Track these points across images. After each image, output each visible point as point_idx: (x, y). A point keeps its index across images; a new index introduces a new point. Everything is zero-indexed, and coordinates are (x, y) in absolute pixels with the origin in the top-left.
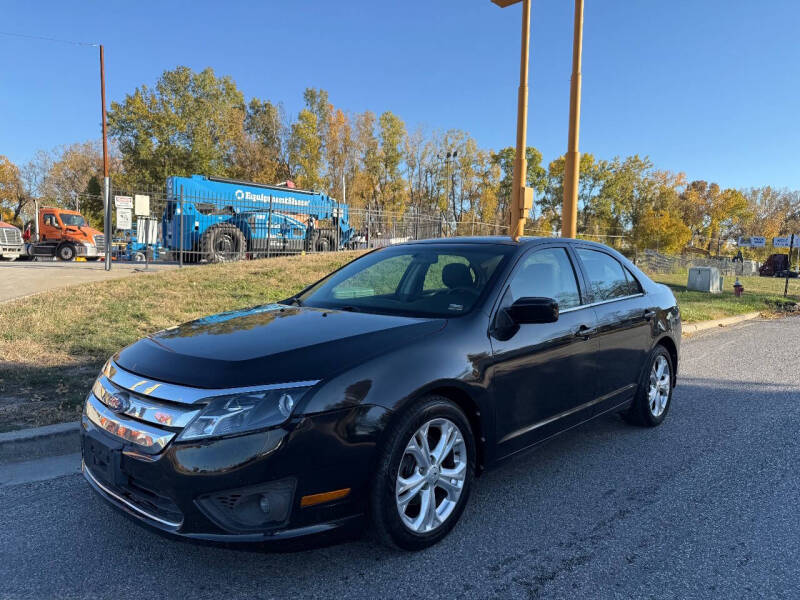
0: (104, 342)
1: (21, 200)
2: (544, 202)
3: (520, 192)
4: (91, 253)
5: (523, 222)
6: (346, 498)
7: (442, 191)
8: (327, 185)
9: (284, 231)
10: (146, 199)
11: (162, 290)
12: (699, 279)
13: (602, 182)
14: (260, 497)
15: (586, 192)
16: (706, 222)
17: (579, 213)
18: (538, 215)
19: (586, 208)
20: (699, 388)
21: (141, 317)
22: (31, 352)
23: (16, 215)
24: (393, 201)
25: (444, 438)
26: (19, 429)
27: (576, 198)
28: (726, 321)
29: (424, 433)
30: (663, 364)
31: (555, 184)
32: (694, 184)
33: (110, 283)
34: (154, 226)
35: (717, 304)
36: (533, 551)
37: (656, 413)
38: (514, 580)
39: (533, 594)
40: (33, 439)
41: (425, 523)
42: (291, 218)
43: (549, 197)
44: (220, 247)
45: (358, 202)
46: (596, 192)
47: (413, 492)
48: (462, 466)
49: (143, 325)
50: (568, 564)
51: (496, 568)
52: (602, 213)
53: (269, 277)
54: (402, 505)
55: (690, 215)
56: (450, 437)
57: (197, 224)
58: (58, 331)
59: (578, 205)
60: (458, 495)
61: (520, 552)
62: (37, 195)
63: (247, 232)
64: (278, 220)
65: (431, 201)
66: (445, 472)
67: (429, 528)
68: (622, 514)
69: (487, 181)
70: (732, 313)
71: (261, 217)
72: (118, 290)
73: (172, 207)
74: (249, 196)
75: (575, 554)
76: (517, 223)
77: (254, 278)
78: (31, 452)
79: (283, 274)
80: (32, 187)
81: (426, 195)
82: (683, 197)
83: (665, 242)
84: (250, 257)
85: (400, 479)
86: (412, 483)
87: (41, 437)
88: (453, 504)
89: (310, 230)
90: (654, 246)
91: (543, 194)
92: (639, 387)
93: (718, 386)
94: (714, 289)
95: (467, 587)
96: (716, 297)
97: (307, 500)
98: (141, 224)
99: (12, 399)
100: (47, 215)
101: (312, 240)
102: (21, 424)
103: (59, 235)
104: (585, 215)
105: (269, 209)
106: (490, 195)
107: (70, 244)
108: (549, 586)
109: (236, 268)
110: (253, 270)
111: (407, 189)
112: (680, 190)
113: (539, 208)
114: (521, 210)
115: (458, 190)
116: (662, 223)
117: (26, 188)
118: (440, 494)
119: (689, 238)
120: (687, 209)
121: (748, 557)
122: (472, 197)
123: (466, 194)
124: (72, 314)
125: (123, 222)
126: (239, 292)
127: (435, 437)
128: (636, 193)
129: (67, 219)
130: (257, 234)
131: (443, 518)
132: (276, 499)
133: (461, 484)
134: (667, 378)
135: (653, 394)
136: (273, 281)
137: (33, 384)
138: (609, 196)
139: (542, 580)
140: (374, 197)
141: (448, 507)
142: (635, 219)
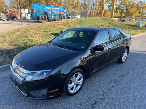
0: (19, 43)
1: (6, 7)
2: (108, 6)
3: (103, 5)
4: (19, 19)
5: (103, 12)
6: (58, 90)
7: (88, 4)
8: (64, 3)
9: (55, 15)
10: (27, 10)
11: (31, 30)
12: (138, 24)
13: (121, 1)
14: (41, 91)
15: (117, 4)
16: (141, 10)
17: (115, 8)
18: (107, 9)
19: (117, 7)
20: (133, 53)
21: (26, 37)
22: (6, 46)
23: (6, 10)
24: (78, 6)
25: (78, 76)
26: (3, 65)
27: (115, 5)
28: (142, 34)
29: (74, 76)
30: (126, 51)
31: (111, 2)
32: (140, 2)
33: (21, 28)
34: (29, 15)
35: (140, 30)
36: (95, 96)
37: (123, 61)
38: (90, 103)
39: (93, 107)
40: (5, 67)
41: (74, 91)
42: (56, 13)
43: (109, 5)
44: (42, 19)
45: (70, 6)
46: (119, 4)
47: (72, 87)
48: (82, 80)
49: (27, 39)
50: (101, 99)
51: (87, 101)
52: (120, 8)
53: (51, 27)
54: (69, 89)
55: (138, 8)
56: (80, 75)
57: (38, 14)
58: (11, 41)
59: (115, 7)
60: (81, 85)
61: (92, 96)
62: (9, 6)
63: (47, 16)
64: (53, 13)
65: (85, 6)
66: (79, 81)
67: (75, 91)
68: (113, 87)
69: (97, 1)
70: (143, 32)
72: (23, 30)
73: (32, 11)
74: (48, 8)
75: (102, 97)
76: (102, 12)
77: (48, 27)
78: (5, 70)
79: (54, 26)
81: (84, 5)
82: (137, 5)
83: (132, 14)
84: (49, 21)
85: (69, 85)
86: (70, 86)
87: (7, 67)
88: (80, 86)
89: (60, 15)
90: (130, 15)
91: (108, 4)
92: (120, 57)
93: (137, 52)
94: (140, 26)
95: (81, 105)
96: (140, 28)
98: (27, 15)
99: (2, 57)
100: (10, 11)
102: (3, 63)
103: (13, 15)
104: (117, 9)
105: (51, 11)
106: (98, 4)
107: (15, 17)
108: (96, 105)
109: (45, 24)
110: (48, 25)
111: (80, 3)
112: (137, 3)
114: (103, 9)
115: (91, 3)
116: (132, 10)
117: (6, 4)
118: (77, 85)
119: (137, 14)
120: (138, 7)
121: (136, 99)
122: (94, 5)
123: (93, 4)
124: (14, 36)
125: (23, 15)
126: (45, 30)
127: (76, 76)
128: (127, 4)
129: (14, 12)
130: (50, 16)
131: (78, 89)
132: (44, 92)
133: (82, 83)
134: (127, 54)
135: (123, 57)
136: (52, 28)
137: (6, 53)
138: (122, 5)
139: (95, 104)
140: (74, 5)
141: (79, 87)
142: (127, 10)
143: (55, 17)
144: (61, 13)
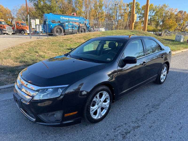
0: (27, 59)
1: (12, 19)
2: (140, 17)
3: (133, 15)
4: (28, 32)
5: (134, 23)
6: (77, 113)
7: (114, 14)
8: (85, 13)
9: (72, 27)
10: (38, 20)
11: (42, 45)
12: (178, 38)
13: (155, 11)
14: (54, 114)
15: (151, 14)
16: (182, 22)
17: (148, 20)
18: (138, 20)
19: (151, 18)
20: (174, 72)
21: (37, 52)
22: (10, 63)
23: (11, 22)
24: (101, 17)
25: (104, 96)
26: (6, 84)
27: (148, 15)
28: (184, 50)
29: (98, 95)
30: (165, 68)
31: (143, 12)
32: (180, 12)
33: (31, 42)
34: (41, 26)
35: (182, 45)
36: (126, 124)
37: (162, 81)
38: (120, 133)
39: (124, 137)
40: (8, 88)
42: (75, 24)
43: (141, 15)
44: (57, 32)
45: (92, 18)
46: (153, 14)
47: (95, 110)
48: (108, 101)
49: (37, 54)
50: (134, 128)
51: (115, 129)
52: (155, 20)
53: (68, 41)
54: (92, 113)
55: (177, 20)
56: (105, 95)
57: (51, 26)
58: (17, 56)
59: (148, 18)
60: (107, 109)
61: (122, 124)
62: (15, 17)
63: (64, 28)
64: (71, 24)
65: (111, 17)
66: (104, 104)
67: (99, 117)
68: (150, 112)
69: (125, 11)
70: (186, 48)
71: (67, 24)
72: (32, 44)
73: (45, 22)
74: (64, 18)
75: (136, 125)
76: (132, 24)
77: (64, 41)
78: (8, 91)
79: (72, 40)
80: (14, 15)
81: (110, 16)
82: (176, 15)
83: (171, 27)
84: (65, 34)
85: (91, 107)
86: (93, 108)
87: (10, 87)
88: (106, 111)
89: (79, 27)
90: (167, 28)
91: (140, 15)
92: (158, 75)
93: (179, 71)
94: (182, 41)
95: (107, 135)
96: (182, 43)
97: (66, 115)
98: (38, 26)
99: (5, 75)
100: (17, 23)
101: (80, 30)
102: (6, 83)
103: (21, 28)
104: (150, 20)
105: (68, 22)
106: (126, 15)
107: (23, 30)
108: (128, 135)
109: (61, 38)
110: (64, 39)
111: (105, 14)
112: (176, 13)
113: (138, 18)
114: (133, 20)
115: (118, 14)
116: (170, 22)
117: (13, 16)
118: (102, 109)
119: (177, 26)
121: (182, 127)
122: (121, 16)
123: (120, 15)
124: (21, 51)
125: (33, 26)
126: (61, 45)
127: (101, 96)
128: (164, 14)
129: (22, 24)
130: (66, 28)
131: (103, 115)
132: (58, 115)
133: (108, 106)
134: (166, 72)
135: (162, 76)
136: (69, 42)
137: (10, 71)
138: (157, 15)
139: (126, 133)
140: (96, 16)
141: (104, 111)
142: (163, 21)
143: (73, 30)
144: (81, 25)
